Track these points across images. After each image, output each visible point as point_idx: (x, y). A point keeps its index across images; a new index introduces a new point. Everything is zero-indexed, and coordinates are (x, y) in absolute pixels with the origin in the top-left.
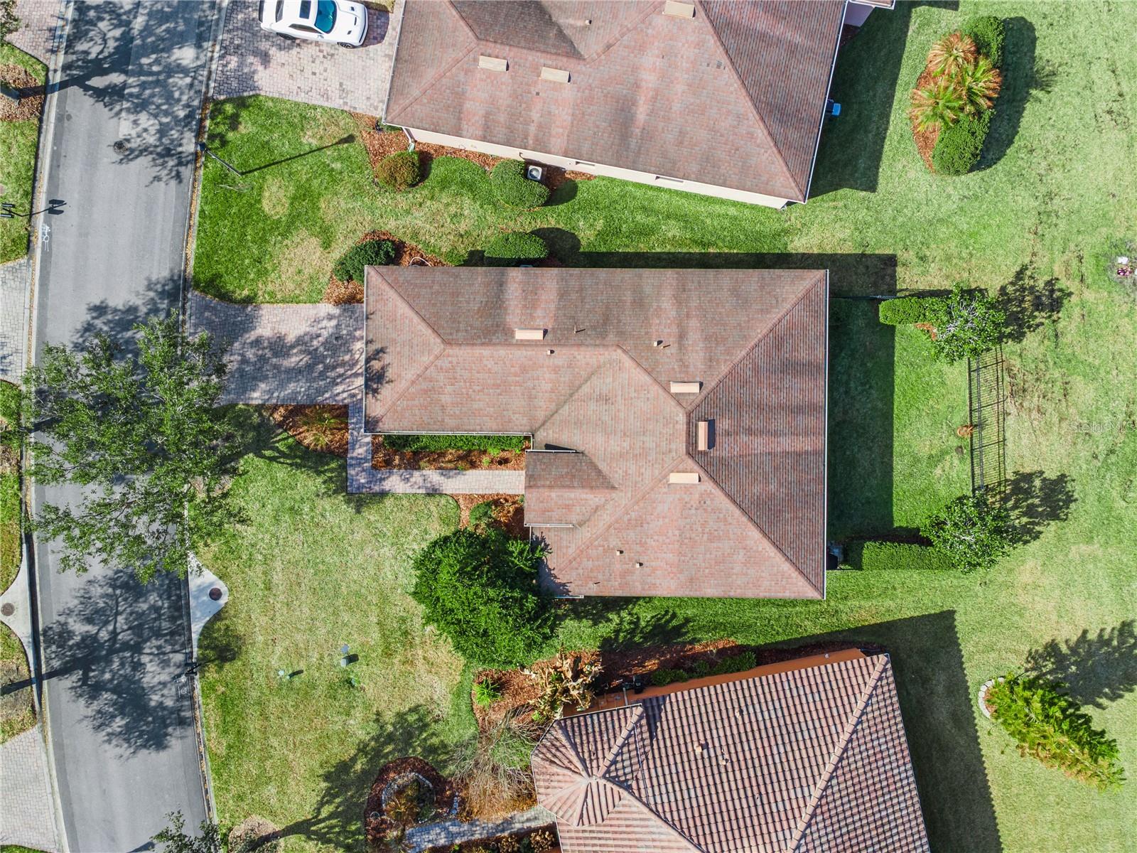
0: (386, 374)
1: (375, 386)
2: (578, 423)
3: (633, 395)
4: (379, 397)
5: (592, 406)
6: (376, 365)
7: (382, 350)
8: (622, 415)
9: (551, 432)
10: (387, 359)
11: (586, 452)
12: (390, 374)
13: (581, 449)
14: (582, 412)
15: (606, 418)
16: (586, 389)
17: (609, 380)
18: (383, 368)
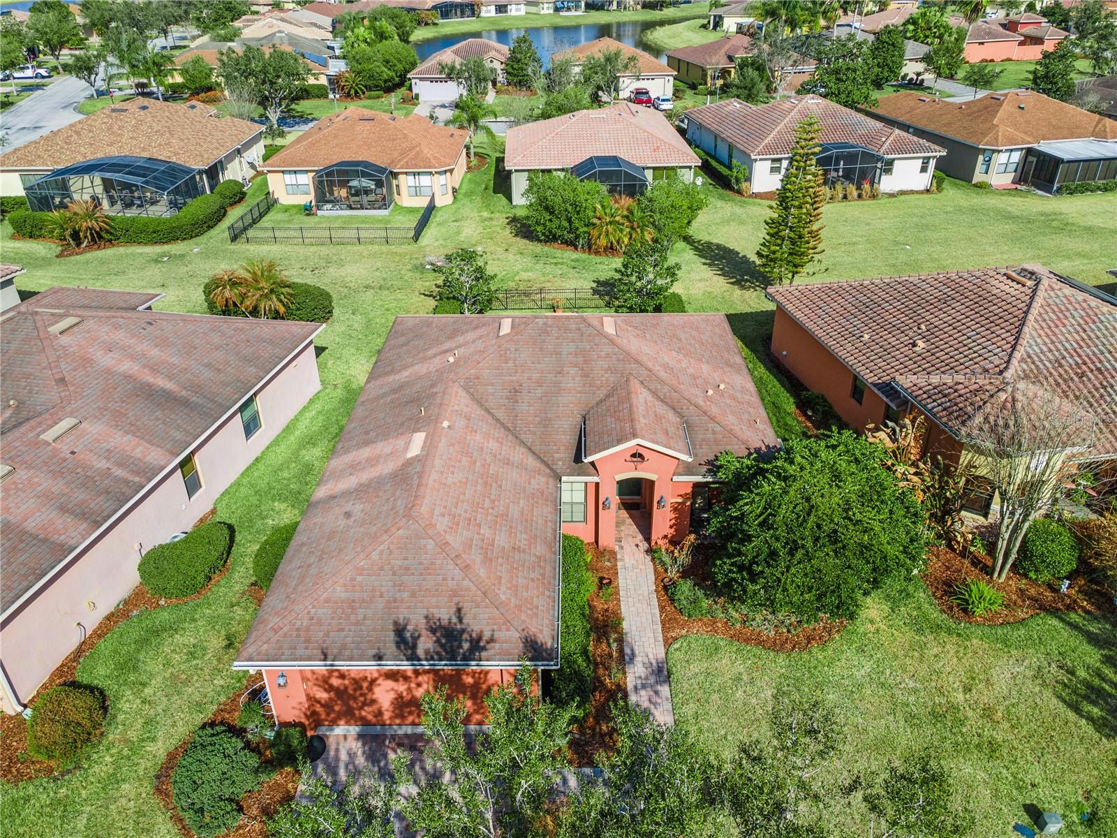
0: (445, 622)
1: (466, 646)
2: (546, 423)
3: (510, 364)
4: (487, 635)
5: (523, 407)
6: (426, 644)
7: (400, 631)
8: (535, 376)
9: (557, 456)
10: (416, 621)
11: (584, 413)
12: (445, 614)
13: (579, 418)
14: (530, 419)
15: (539, 391)
16: (501, 415)
17: (490, 389)
18: (433, 631)
